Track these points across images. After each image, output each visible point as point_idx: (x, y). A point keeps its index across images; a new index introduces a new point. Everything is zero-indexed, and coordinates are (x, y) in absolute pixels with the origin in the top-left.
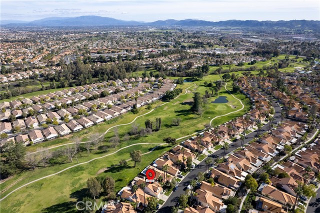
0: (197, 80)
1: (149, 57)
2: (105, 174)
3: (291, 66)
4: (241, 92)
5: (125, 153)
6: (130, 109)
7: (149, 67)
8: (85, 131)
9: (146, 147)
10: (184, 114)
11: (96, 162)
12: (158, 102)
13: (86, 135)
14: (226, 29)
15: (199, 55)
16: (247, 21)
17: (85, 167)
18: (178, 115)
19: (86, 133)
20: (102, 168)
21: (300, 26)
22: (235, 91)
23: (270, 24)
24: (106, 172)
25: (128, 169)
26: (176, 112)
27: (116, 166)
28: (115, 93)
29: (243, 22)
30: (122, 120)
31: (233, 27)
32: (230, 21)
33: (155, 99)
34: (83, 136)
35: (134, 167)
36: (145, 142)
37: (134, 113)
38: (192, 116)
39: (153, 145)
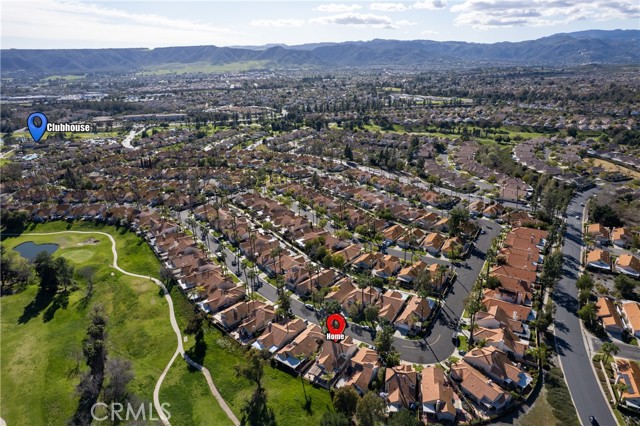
5: (190, 418)
18: (47, 318)
25: (268, 399)
26: (23, 320)
35: (260, 390)
38: (73, 298)
39: (174, 365)
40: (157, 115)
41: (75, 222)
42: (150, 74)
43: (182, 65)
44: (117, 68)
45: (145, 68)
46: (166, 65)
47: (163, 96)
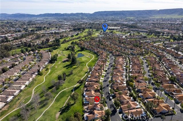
0: (58, 48)
1: (14, 40)
2: (62, 115)
3: (94, 34)
4: (86, 49)
5: (60, 99)
6: (36, 73)
7: (20, 46)
8: (17, 98)
9: (68, 91)
10: (70, 67)
11: (47, 112)
12: (49, 65)
13: (19, 101)
14: (45, 19)
15: (46, 35)
16: (56, 14)
17: (43, 119)
18: (67, 68)
19: (19, 99)
20: (56, 113)
21: (81, 15)
22: (82, 49)
23: (68, 15)
24: (61, 114)
25: (73, 106)
26: (64, 67)
27: (64, 108)
28: (12, 67)
29: (53, 14)
30: (37, 82)
31: (49, 17)
32: (46, 14)
33: (46, 63)
34: (18, 102)
35: (75, 103)
36: (65, 88)
37: (41, 75)
38: (74, 67)
39: (71, 88)
40: (139, 30)
41: (92, 52)
42: (154, 17)
43: (166, 15)
44: (145, 16)
45: (153, 16)
46: (161, 15)
47: (148, 25)
